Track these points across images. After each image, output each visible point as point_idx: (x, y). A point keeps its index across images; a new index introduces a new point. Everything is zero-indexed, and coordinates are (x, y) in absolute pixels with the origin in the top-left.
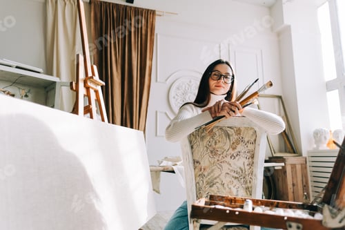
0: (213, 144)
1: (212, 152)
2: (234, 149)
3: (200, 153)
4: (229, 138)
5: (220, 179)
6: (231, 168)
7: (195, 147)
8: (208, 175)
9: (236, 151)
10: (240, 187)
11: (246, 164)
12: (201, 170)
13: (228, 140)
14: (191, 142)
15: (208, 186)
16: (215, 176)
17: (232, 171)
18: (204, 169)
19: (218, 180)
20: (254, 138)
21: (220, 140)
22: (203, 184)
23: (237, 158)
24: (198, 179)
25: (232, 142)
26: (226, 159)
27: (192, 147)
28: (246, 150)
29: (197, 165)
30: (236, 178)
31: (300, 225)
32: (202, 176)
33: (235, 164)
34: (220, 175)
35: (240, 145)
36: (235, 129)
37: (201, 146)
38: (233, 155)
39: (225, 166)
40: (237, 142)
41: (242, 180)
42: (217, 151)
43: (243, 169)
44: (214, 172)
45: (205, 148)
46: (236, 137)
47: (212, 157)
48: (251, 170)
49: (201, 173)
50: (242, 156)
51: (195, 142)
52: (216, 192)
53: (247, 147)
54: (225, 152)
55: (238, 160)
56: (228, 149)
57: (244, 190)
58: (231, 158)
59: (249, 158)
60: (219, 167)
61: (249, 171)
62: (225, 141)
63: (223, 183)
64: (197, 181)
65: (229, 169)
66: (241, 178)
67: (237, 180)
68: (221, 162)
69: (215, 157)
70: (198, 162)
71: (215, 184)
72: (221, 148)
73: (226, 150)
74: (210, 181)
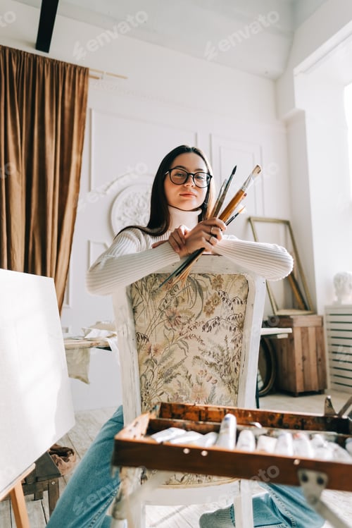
0: (173, 305)
1: (169, 319)
2: (209, 313)
3: (148, 322)
4: (201, 295)
5: (183, 367)
6: (202, 347)
7: (139, 309)
8: (164, 359)
9: (213, 316)
10: (219, 380)
11: (229, 340)
12: (150, 352)
13: (199, 298)
14: (132, 301)
15: (162, 381)
16: (176, 362)
17: (204, 352)
18: (156, 351)
19: (180, 369)
20: (245, 292)
21: (185, 297)
22: (153, 378)
23: (214, 330)
24: (144, 367)
25: (205, 301)
26: (194, 332)
27: (134, 311)
28: (230, 314)
29: (143, 342)
30: (212, 365)
31: (324, 477)
32: (151, 362)
33: (210, 341)
34: (183, 361)
35: (220, 306)
36: (212, 278)
37: (151, 308)
38: (207, 324)
39: (193, 343)
40: (215, 301)
41: (223, 368)
42: (180, 317)
43: (225, 348)
44: (174, 356)
45: (158, 312)
46: (213, 292)
47: (170, 327)
48: (237, 349)
49: (150, 357)
50: (223, 325)
51: (140, 300)
52: (176, 391)
53: (232, 309)
54: (193, 319)
55: (216, 333)
56: (200, 314)
57: (225, 385)
58: (204, 329)
59: (235, 329)
60: (183, 346)
61: (235, 352)
62: (194, 300)
63: (189, 374)
64: (142, 372)
65: (200, 350)
66: (221, 365)
67: (213, 368)
68: (186, 338)
69: (175, 327)
70: (144, 338)
71: (175, 377)
72: (186, 311)
73: (195, 316)
74: (165, 371)
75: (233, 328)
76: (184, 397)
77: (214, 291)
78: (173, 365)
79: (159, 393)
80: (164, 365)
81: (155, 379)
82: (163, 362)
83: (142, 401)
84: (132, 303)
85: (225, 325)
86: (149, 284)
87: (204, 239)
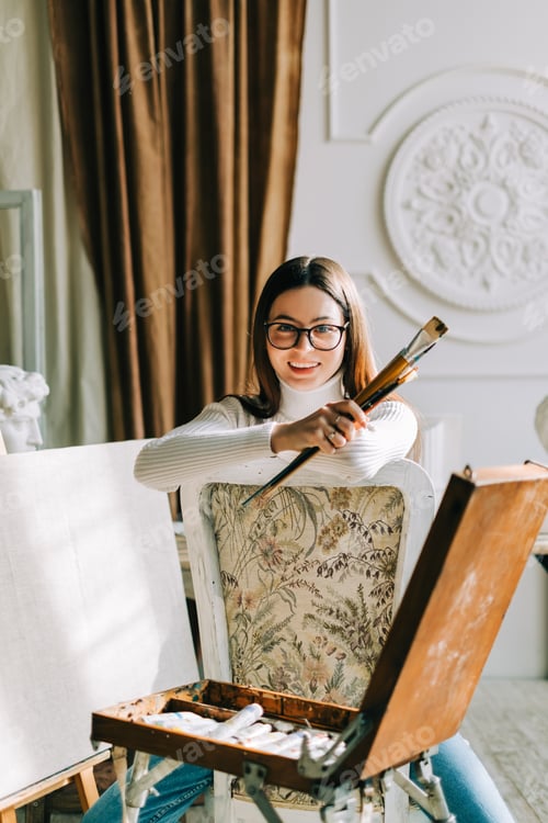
0: (269, 533)
1: (265, 554)
2: (327, 548)
3: (235, 557)
4: (313, 518)
5: (289, 630)
6: (317, 600)
7: (223, 535)
8: (260, 615)
9: (334, 553)
10: (349, 654)
11: (367, 591)
12: (240, 603)
13: (309, 522)
14: (211, 524)
15: (259, 648)
16: (280, 619)
17: (321, 609)
18: (249, 601)
19: (283, 633)
20: (396, 513)
21: (288, 521)
22: (247, 642)
23: (337, 574)
24: (234, 625)
25: (320, 528)
26: (304, 576)
27: (216, 537)
28: (368, 549)
29: (231, 587)
30: (334, 629)
31: (264, 770)
32: (243, 618)
33: (331, 592)
34: (288, 619)
35: (347, 536)
36: (332, 491)
37: (238, 536)
38: (325, 565)
39: (302, 594)
40: (338, 529)
41: (356, 636)
42: (280, 552)
43: (359, 605)
44: (274, 611)
45: (248, 543)
46: (333, 513)
47: (266, 567)
48: (382, 607)
49: (240, 610)
50: (353, 567)
51: (223, 522)
52: (279, 666)
53: (370, 540)
54: (302, 556)
55: (341, 579)
56: (311, 549)
57: (360, 663)
58: (320, 572)
59: (377, 574)
60: (287, 597)
61: (379, 611)
62: (301, 525)
63: (298, 642)
64: (232, 633)
65: (314, 604)
66: (352, 632)
67: (338, 635)
68: (292, 584)
69: (273, 567)
70: (232, 580)
71: (278, 643)
72: (289, 543)
73: (305, 551)
74: (263, 633)
75: (373, 573)
76: (293, 676)
77: (335, 512)
78: (274, 624)
79: (255, 666)
80: (260, 623)
81: (250, 644)
82: (259, 619)
83: (234, 675)
84: (213, 526)
85: (358, 567)
86: (233, 497)
87: (320, 433)
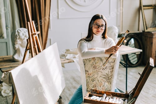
0: (95, 64)
1: (94, 67)
2: (104, 66)
3: (88, 68)
4: (102, 61)
7: (86, 64)
8: (92, 77)
10: (106, 81)
11: (109, 72)
14: (84, 62)
15: (92, 81)
17: (103, 75)
18: (90, 74)
19: (96, 79)
20: (114, 60)
21: (98, 62)
22: (90, 80)
24: (87, 78)
25: (103, 63)
26: (100, 70)
27: (85, 64)
28: (110, 65)
29: (87, 72)
30: (104, 78)
32: (89, 77)
33: (104, 72)
34: (97, 77)
35: (107, 64)
37: (89, 65)
38: (103, 68)
39: (100, 73)
42: (96, 67)
43: (108, 74)
44: (95, 76)
45: (91, 65)
47: (94, 69)
51: (86, 62)
52: (95, 84)
55: (106, 70)
58: (103, 70)
59: (111, 69)
60: (97, 74)
61: (111, 74)
62: (100, 63)
63: (98, 80)
64: (87, 79)
66: (107, 78)
68: (98, 72)
72: (98, 65)
73: (101, 67)
74: (92, 79)
76: (97, 85)
78: (94, 78)
79: (91, 84)
83: (87, 85)
85: (108, 68)
87: (114, 52)
